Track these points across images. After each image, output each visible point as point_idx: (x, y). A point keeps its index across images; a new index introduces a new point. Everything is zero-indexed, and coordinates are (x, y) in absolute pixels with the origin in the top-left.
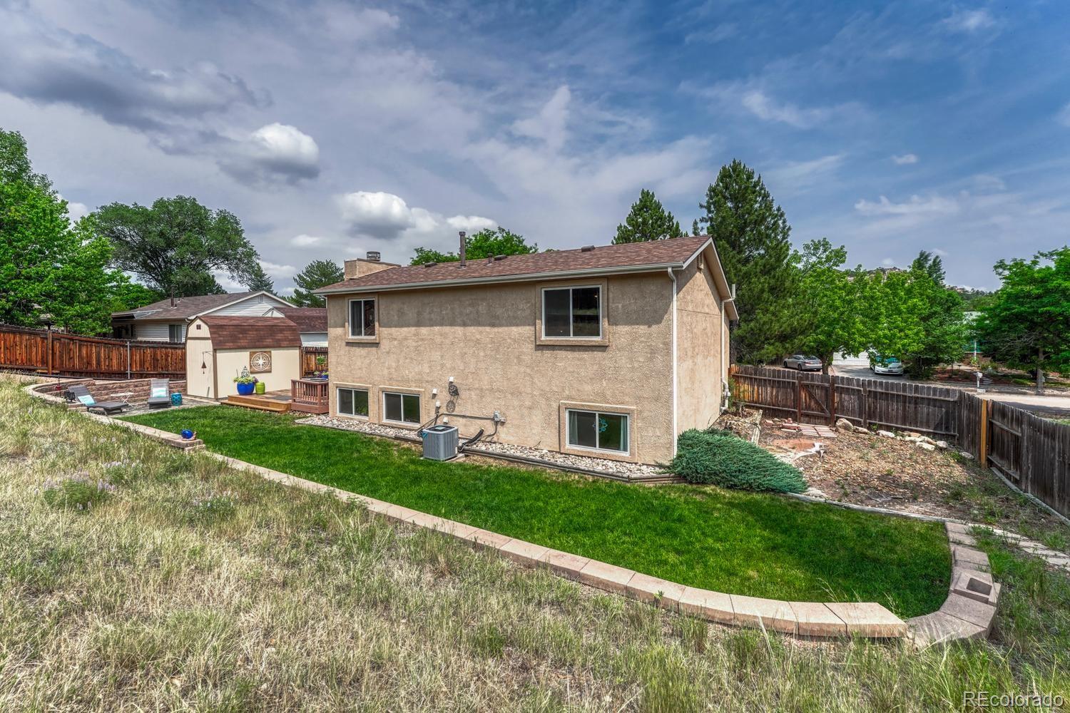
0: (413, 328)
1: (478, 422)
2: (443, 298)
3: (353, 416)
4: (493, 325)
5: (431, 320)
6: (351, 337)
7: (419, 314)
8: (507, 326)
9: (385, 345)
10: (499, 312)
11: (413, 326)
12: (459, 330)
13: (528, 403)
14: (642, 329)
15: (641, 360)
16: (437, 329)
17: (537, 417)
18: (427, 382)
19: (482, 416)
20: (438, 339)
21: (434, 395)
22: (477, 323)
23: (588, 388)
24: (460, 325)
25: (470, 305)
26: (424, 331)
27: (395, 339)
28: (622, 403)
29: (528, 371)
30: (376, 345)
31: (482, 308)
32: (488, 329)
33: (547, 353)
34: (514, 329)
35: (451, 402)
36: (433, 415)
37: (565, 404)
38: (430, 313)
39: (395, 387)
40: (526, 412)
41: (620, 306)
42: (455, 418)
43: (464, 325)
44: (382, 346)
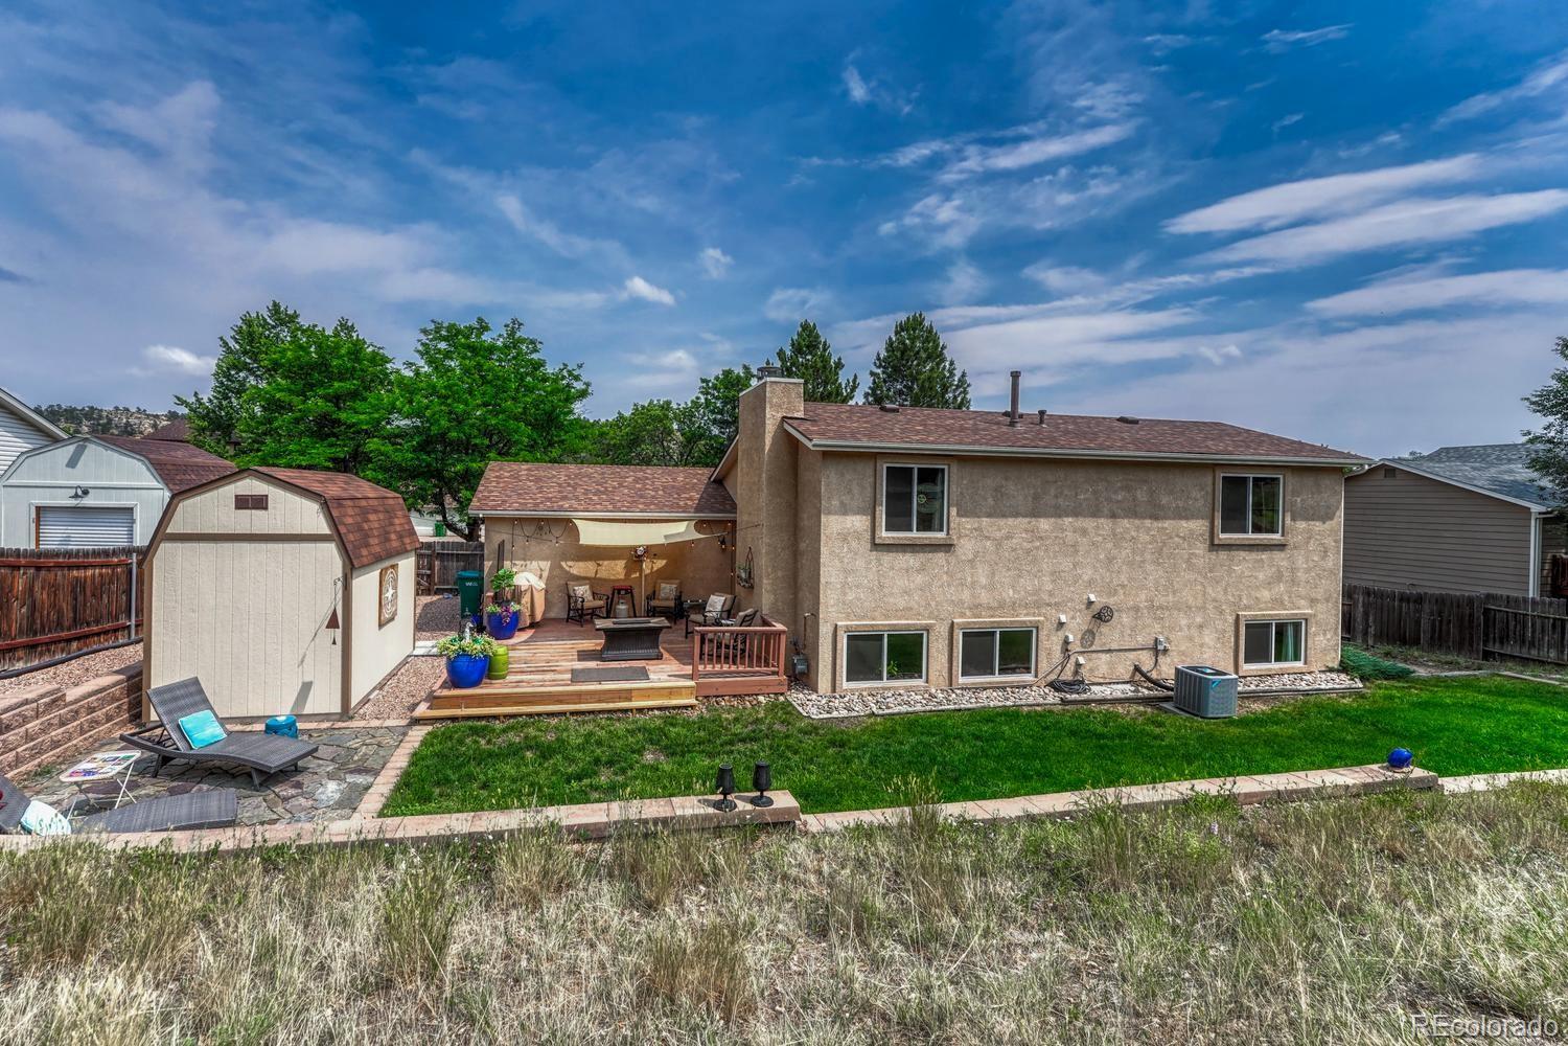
0: (1027, 520)
1: (1132, 655)
2: (1079, 476)
3: (885, 683)
4: (1155, 518)
5: (1057, 507)
6: (884, 534)
7: (1036, 498)
8: (1174, 519)
9: (966, 547)
10: (1164, 500)
11: (1026, 516)
12: (1105, 523)
13: (1199, 620)
14: (1318, 526)
15: (1316, 559)
16: (1068, 520)
17: (1209, 638)
18: (1048, 605)
19: (1138, 647)
20: (1070, 536)
21: (1061, 624)
22: (1133, 513)
23: (1266, 594)
24: (1107, 517)
25: (1122, 488)
26: (1044, 524)
27: (988, 538)
28: (1299, 608)
29: (1200, 579)
30: (947, 547)
31: (1141, 495)
32: (1148, 522)
33: (1223, 555)
34: (1184, 523)
35: (1091, 632)
36: (1057, 656)
37: (1245, 616)
38: (1056, 497)
39: (985, 620)
40: (1194, 632)
41: (1299, 500)
42: (1094, 655)
43: (1113, 516)
44: (959, 551)
